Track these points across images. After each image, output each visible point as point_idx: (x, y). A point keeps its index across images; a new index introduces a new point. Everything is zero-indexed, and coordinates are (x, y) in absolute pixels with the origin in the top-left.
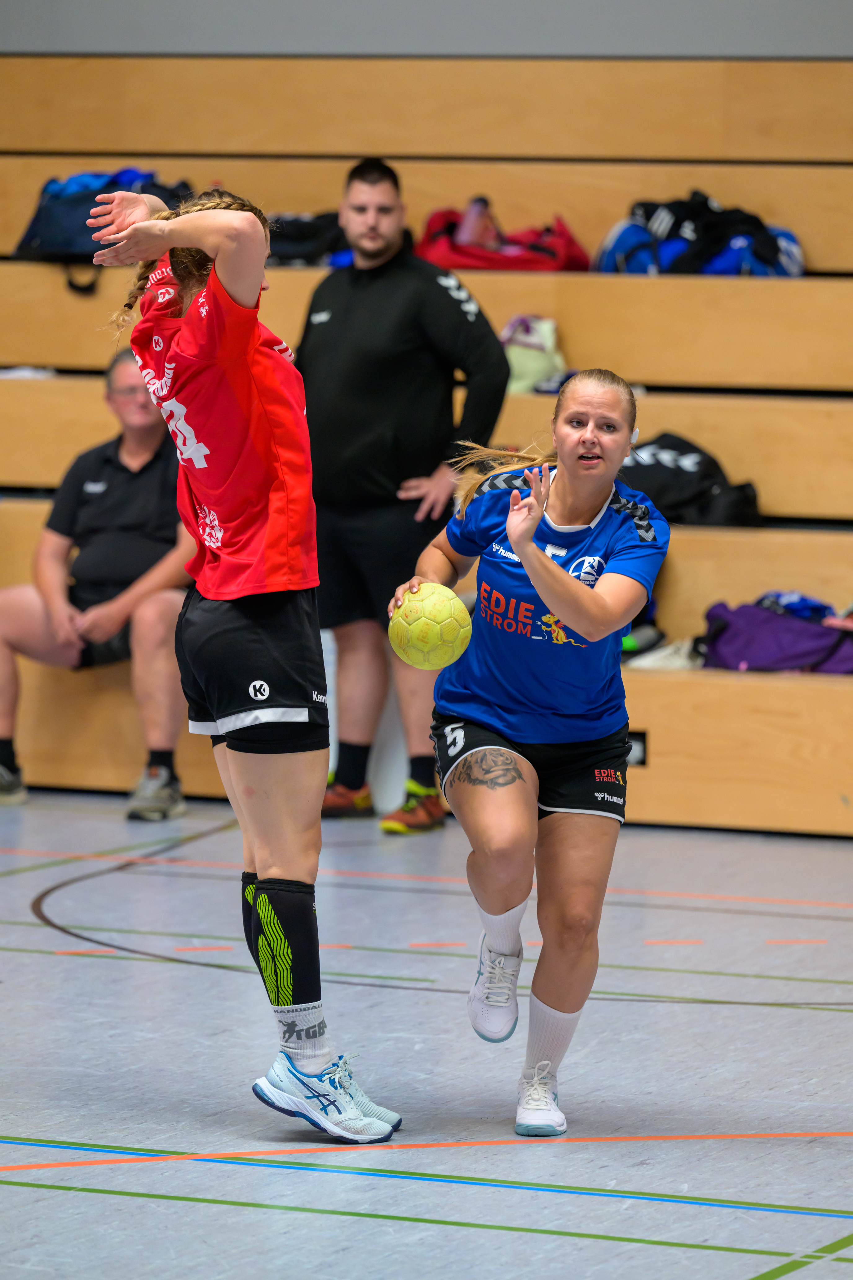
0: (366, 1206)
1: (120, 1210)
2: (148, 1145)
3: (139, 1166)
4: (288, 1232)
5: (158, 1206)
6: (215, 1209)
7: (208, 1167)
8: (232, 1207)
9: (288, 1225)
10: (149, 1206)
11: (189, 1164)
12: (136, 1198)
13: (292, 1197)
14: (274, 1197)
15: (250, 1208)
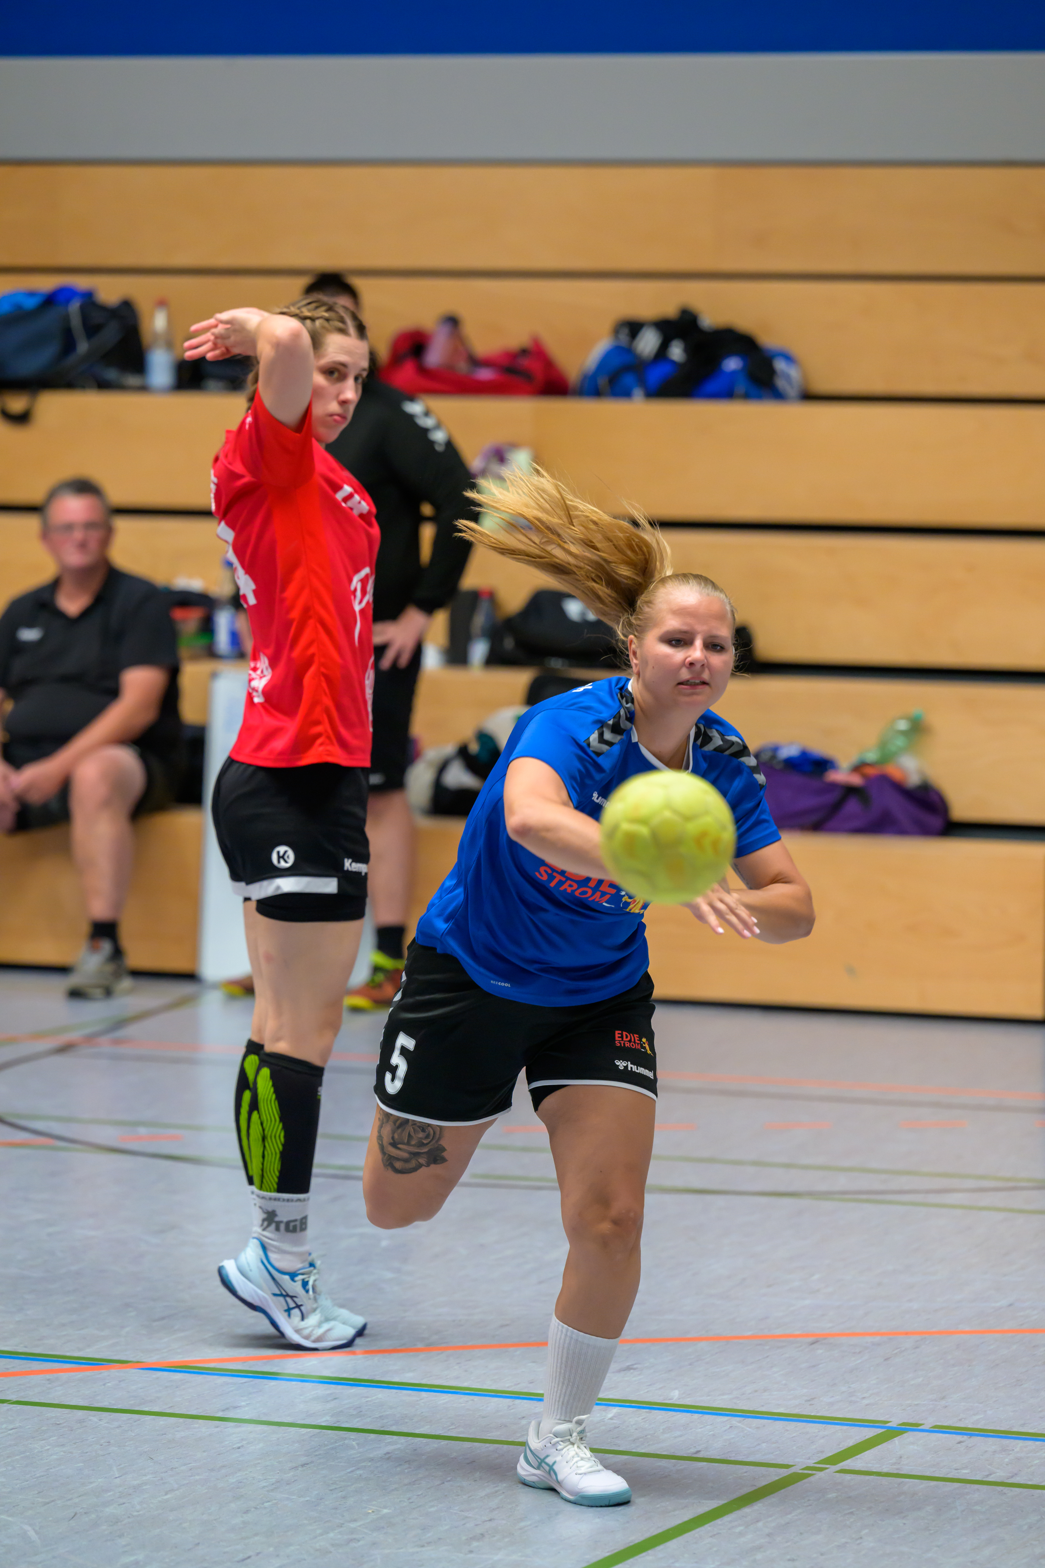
0: (328, 1418)
1: (58, 1424)
2: (89, 1353)
3: (79, 1376)
4: (242, 1446)
5: (100, 1420)
6: (162, 1423)
7: (154, 1376)
8: (181, 1420)
9: (242, 1440)
10: (90, 1420)
11: (133, 1374)
12: (75, 1411)
13: (247, 1408)
14: (227, 1409)
15: (200, 1421)
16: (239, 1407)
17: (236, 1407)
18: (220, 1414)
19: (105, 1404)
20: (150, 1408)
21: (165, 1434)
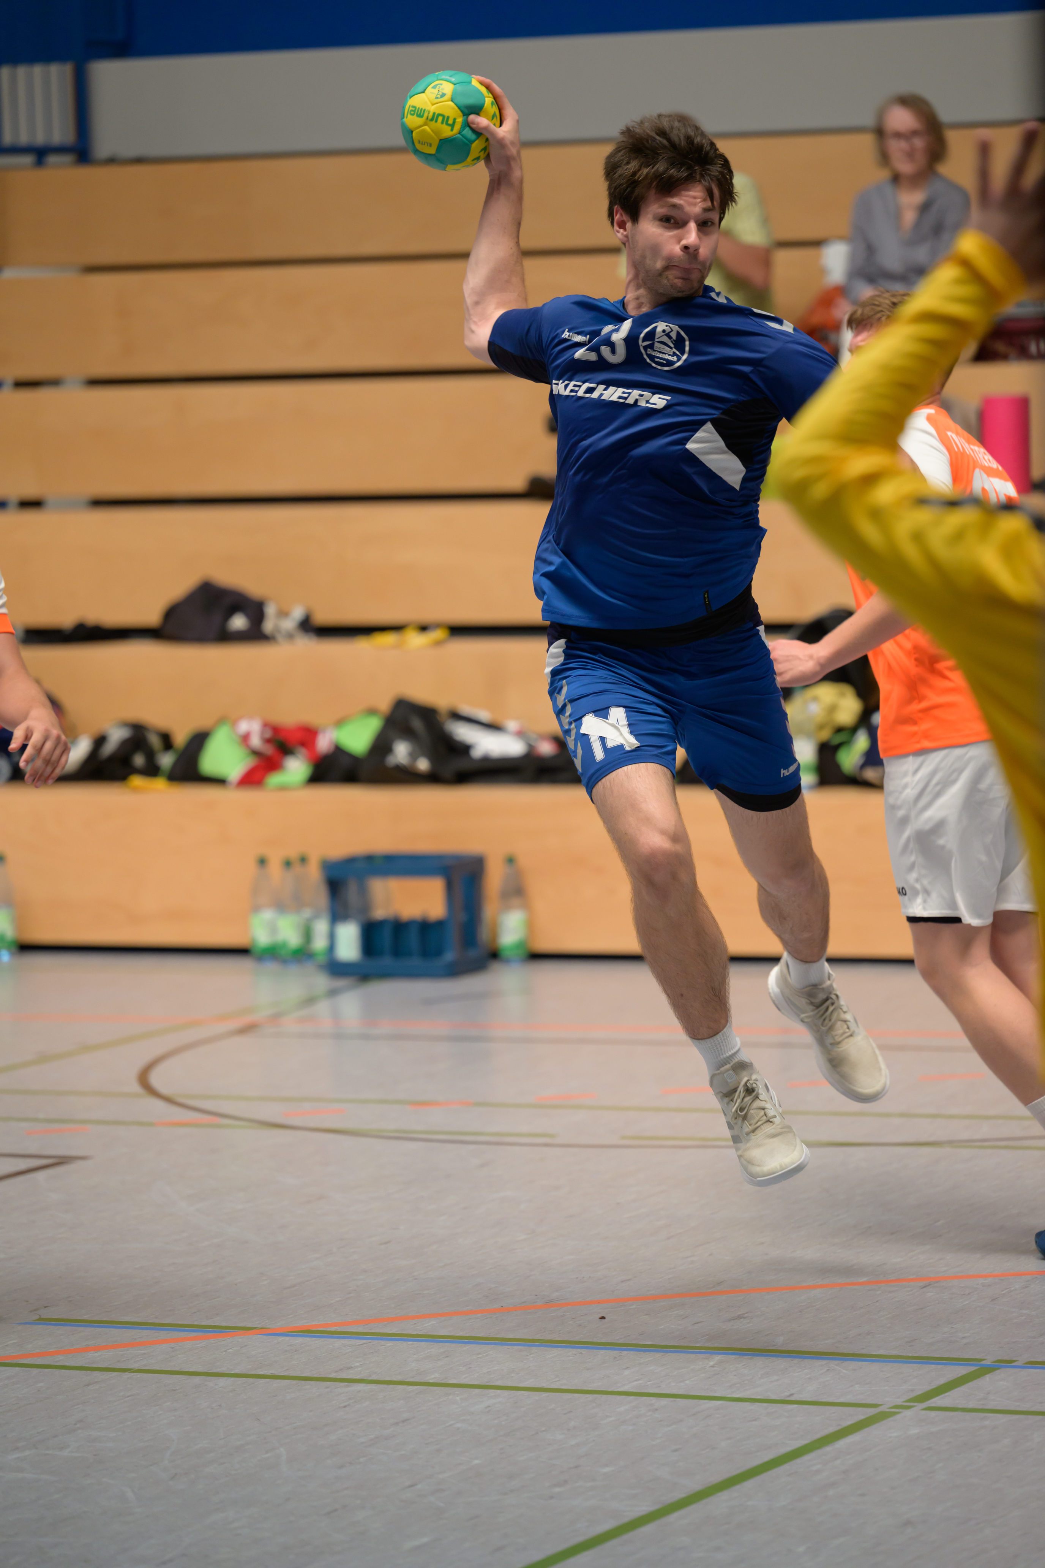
0: (437, 1375)
1: (174, 1390)
3: (204, 1344)
4: (349, 1405)
5: (216, 1385)
6: (276, 1385)
7: (277, 1341)
8: (294, 1382)
9: (350, 1399)
10: (206, 1385)
11: (258, 1340)
12: (193, 1377)
13: (360, 1369)
14: (341, 1370)
15: (313, 1383)
16: (352, 1367)
17: (350, 1368)
18: (333, 1375)
19: (223, 1370)
20: (266, 1372)
21: (276, 1396)
